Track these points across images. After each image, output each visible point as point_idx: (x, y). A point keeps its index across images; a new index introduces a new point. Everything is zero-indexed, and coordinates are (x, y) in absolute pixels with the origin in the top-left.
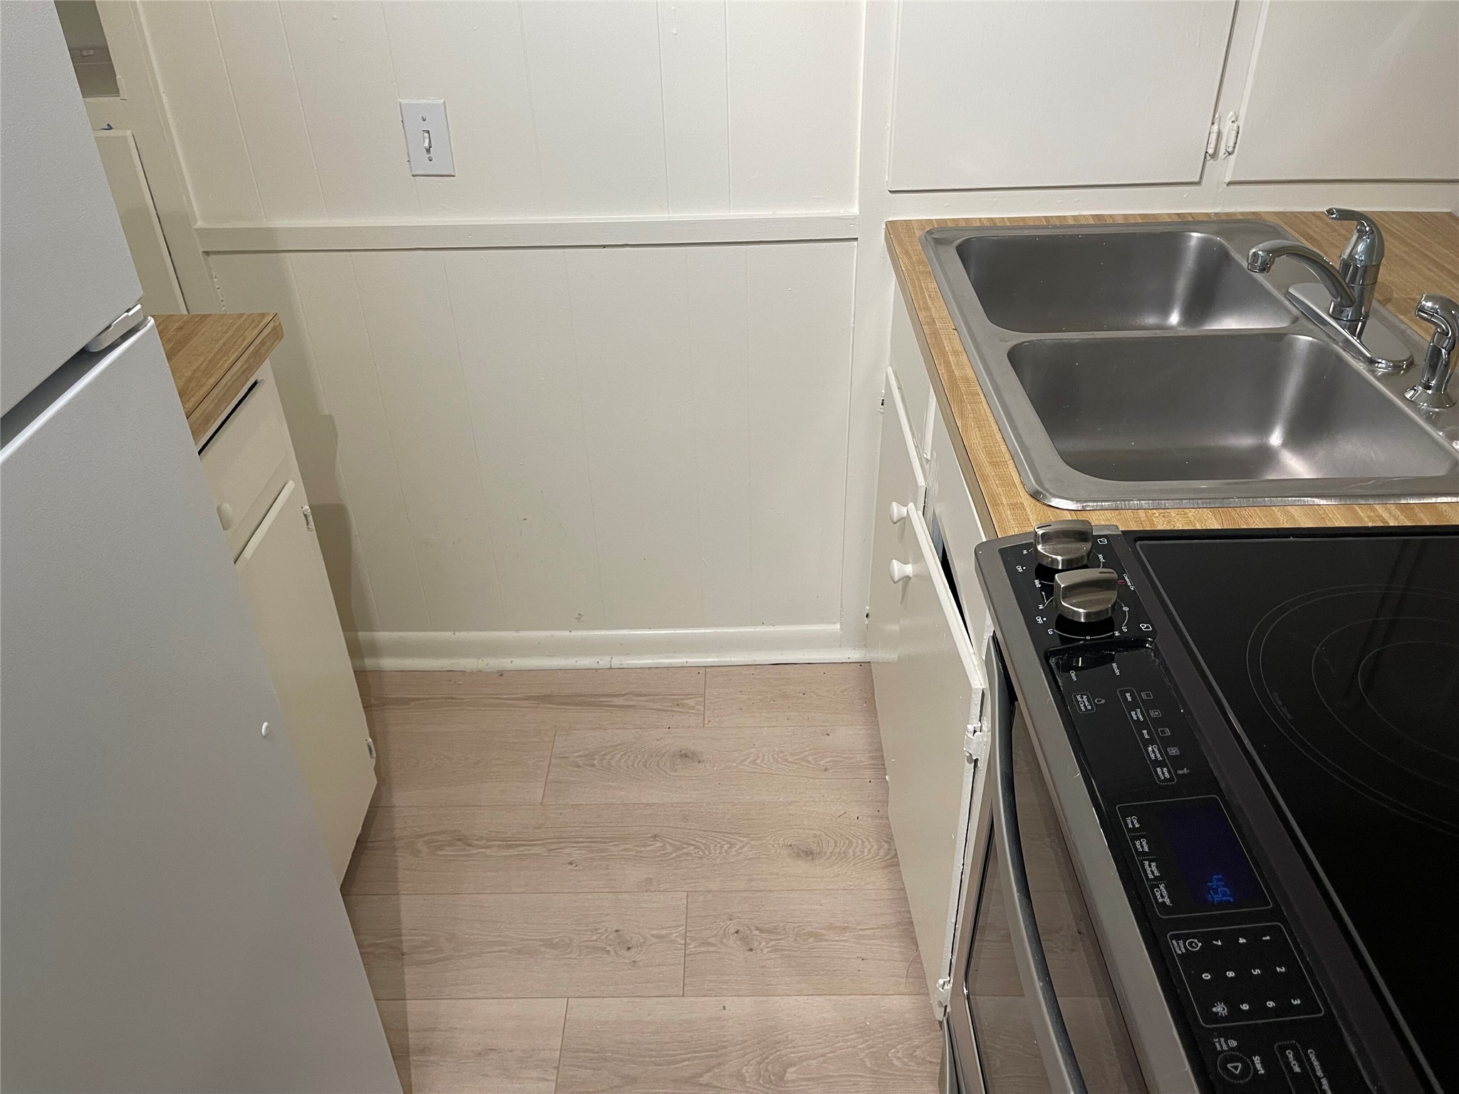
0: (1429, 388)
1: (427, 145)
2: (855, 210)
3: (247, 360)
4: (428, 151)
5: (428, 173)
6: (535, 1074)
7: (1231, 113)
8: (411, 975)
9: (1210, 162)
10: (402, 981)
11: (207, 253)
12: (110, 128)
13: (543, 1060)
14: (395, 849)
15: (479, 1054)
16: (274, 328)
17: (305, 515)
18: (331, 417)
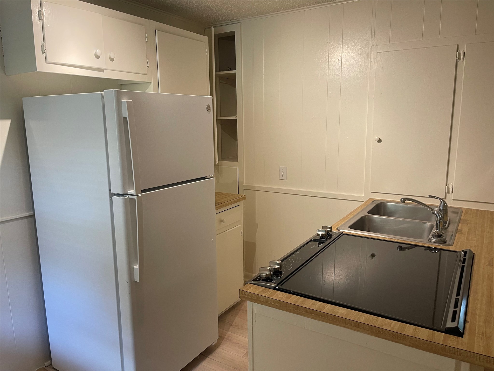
0: (438, 230)
1: (282, 174)
2: (363, 195)
3: (237, 200)
4: (283, 175)
5: (282, 179)
6: (244, 349)
7: (452, 184)
8: (231, 328)
9: (447, 194)
10: (229, 329)
11: (244, 189)
12: (235, 167)
13: (246, 348)
14: (240, 310)
15: (236, 343)
16: (244, 197)
17: (241, 232)
18: (257, 223)
